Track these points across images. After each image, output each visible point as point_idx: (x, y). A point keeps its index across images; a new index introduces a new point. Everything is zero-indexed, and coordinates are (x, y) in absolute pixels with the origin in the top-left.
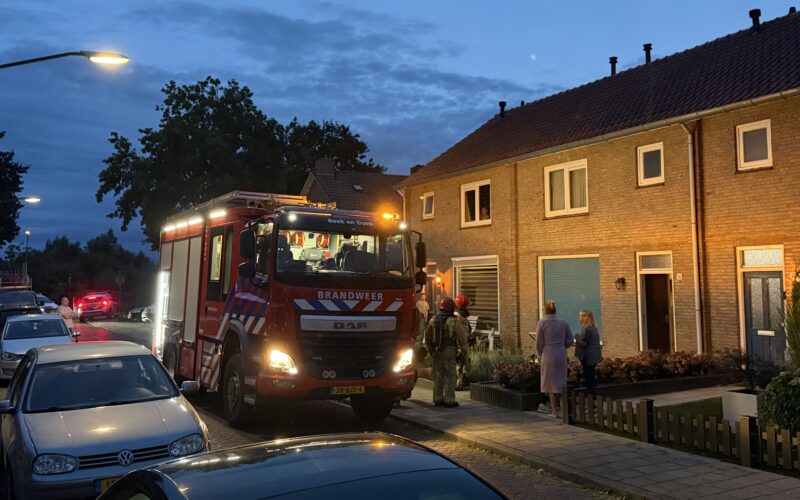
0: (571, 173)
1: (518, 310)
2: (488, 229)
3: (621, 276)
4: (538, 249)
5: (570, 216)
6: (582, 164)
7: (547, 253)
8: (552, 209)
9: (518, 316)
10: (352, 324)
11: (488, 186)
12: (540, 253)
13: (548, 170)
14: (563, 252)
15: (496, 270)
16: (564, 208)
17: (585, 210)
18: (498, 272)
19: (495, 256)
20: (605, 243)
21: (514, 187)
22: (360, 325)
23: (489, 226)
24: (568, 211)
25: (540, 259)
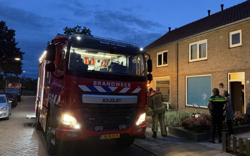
0: (200, 45)
1: (178, 95)
2: (166, 67)
3: (221, 83)
4: (186, 73)
5: (199, 61)
6: (205, 41)
7: (189, 75)
8: (191, 59)
9: (178, 97)
10: (114, 100)
11: (167, 53)
12: (187, 75)
13: (190, 45)
14: (196, 74)
15: (169, 81)
16: (197, 58)
17: (206, 58)
18: (170, 82)
19: (169, 77)
20: (214, 70)
21: (177, 52)
22: (118, 100)
23: (167, 66)
24: (198, 59)
25: (186, 77)
